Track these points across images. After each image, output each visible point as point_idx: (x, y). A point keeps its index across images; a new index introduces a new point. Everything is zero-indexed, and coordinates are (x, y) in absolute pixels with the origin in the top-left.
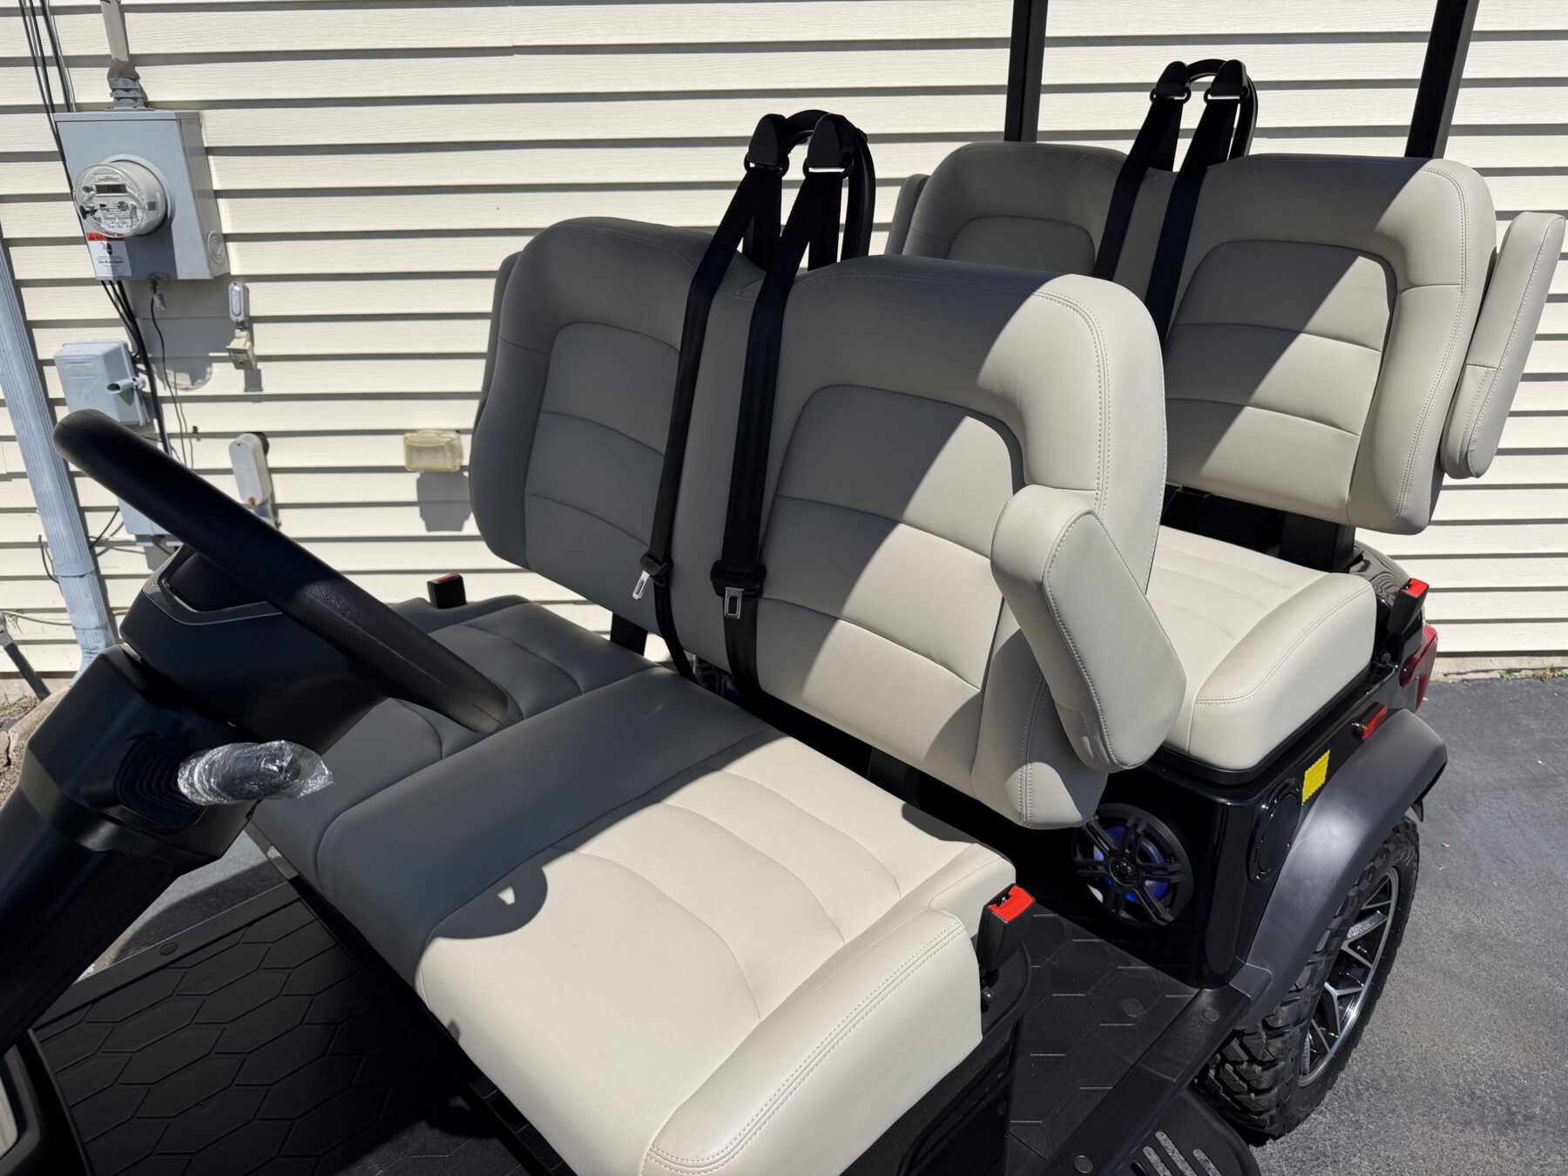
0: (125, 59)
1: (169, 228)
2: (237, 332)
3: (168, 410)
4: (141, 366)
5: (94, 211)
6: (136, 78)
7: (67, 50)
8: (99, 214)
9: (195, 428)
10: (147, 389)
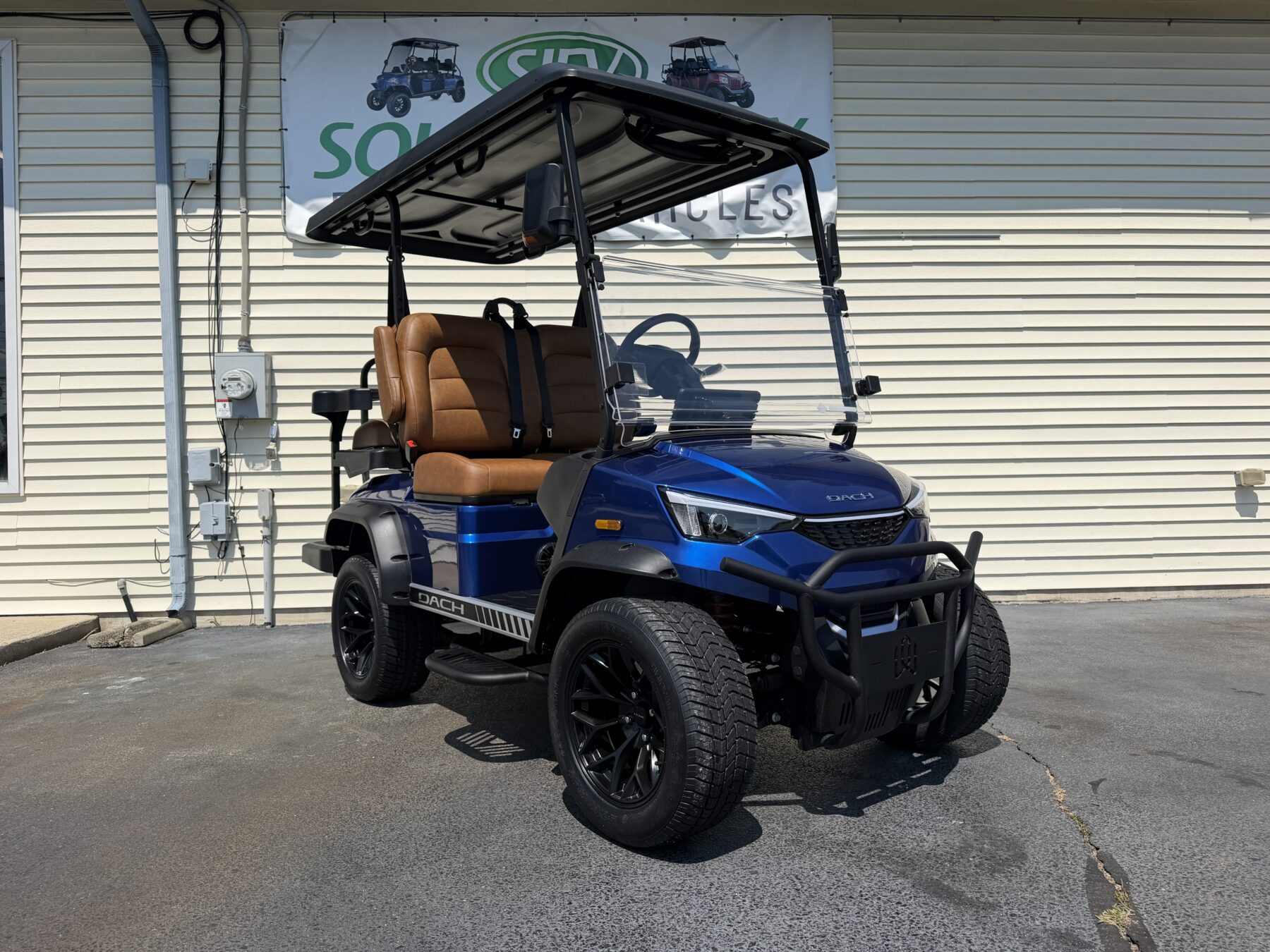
0: (246, 335)
1: (255, 396)
2: (271, 443)
3: (232, 480)
4: (225, 460)
5: (225, 387)
6: (249, 342)
7: (223, 333)
8: (227, 389)
9: (242, 488)
10: (225, 469)
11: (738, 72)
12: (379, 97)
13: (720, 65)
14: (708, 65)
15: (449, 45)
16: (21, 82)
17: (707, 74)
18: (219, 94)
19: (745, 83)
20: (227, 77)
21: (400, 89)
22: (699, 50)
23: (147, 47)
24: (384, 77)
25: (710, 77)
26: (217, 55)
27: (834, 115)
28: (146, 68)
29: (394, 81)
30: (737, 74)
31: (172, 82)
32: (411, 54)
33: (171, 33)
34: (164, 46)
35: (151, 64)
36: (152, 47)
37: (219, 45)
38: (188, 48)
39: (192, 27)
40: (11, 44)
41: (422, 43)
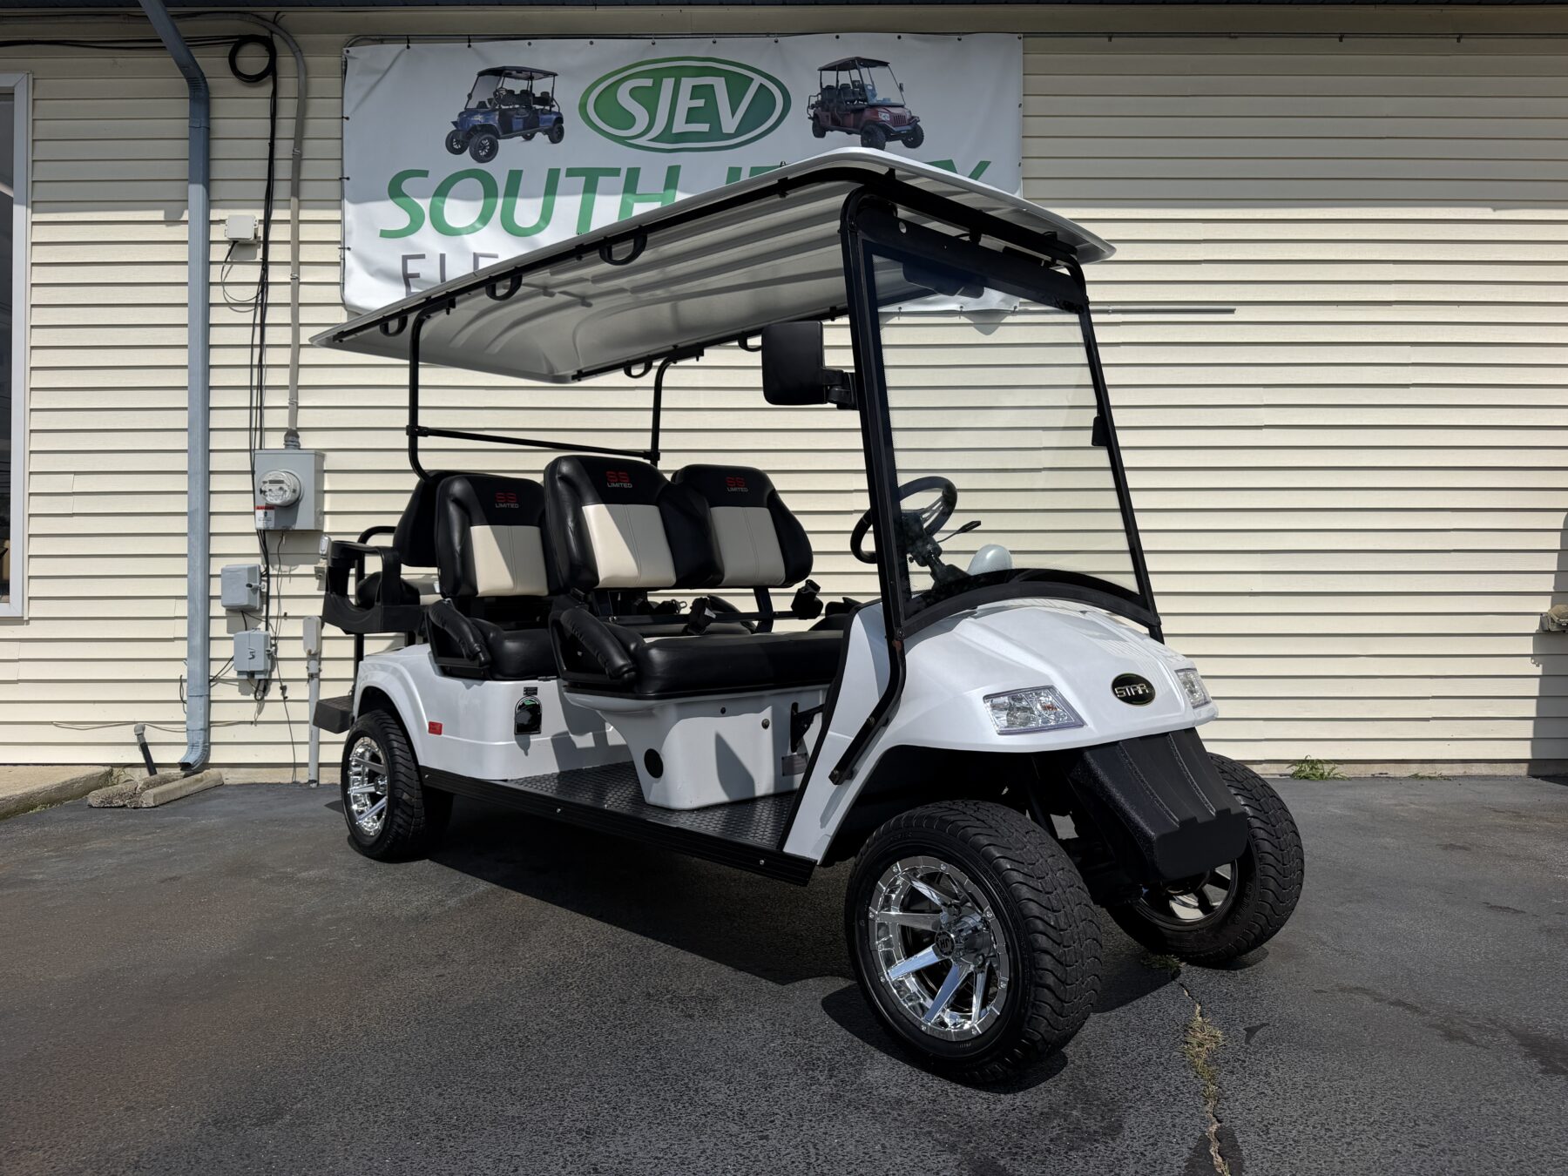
0: (294, 429)
1: (298, 505)
2: (321, 560)
3: (273, 603)
4: (265, 579)
6: (298, 437)
7: (266, 425)
8: (269, 494)
9: (286, 614)
10: (265, 590)
11: (902, 106)
12: (460, 137)
15: (547, 74)
16: (38, 123)
17: (863, 109)
18: (269, 136)
19: (913, 117)
20: (278, 116)
21: (486, 128)
22: (855, 74)
23: (185, 80)
24: (468, 113)
25: (867, 113)
26: (267, 90)
27: (1023, 158)
28: (183, 107)
29: (479, 119)
30: (900, 109)
31: (213, 121)
32: (500, 86)
33: (212, 63)
34: (205, 78)
35: (188, 100)
36: (189, 80)
37: (270, 77)
38: (232, 81)
39: (239, 55)
40: (26, 80)
41: (514, 73)
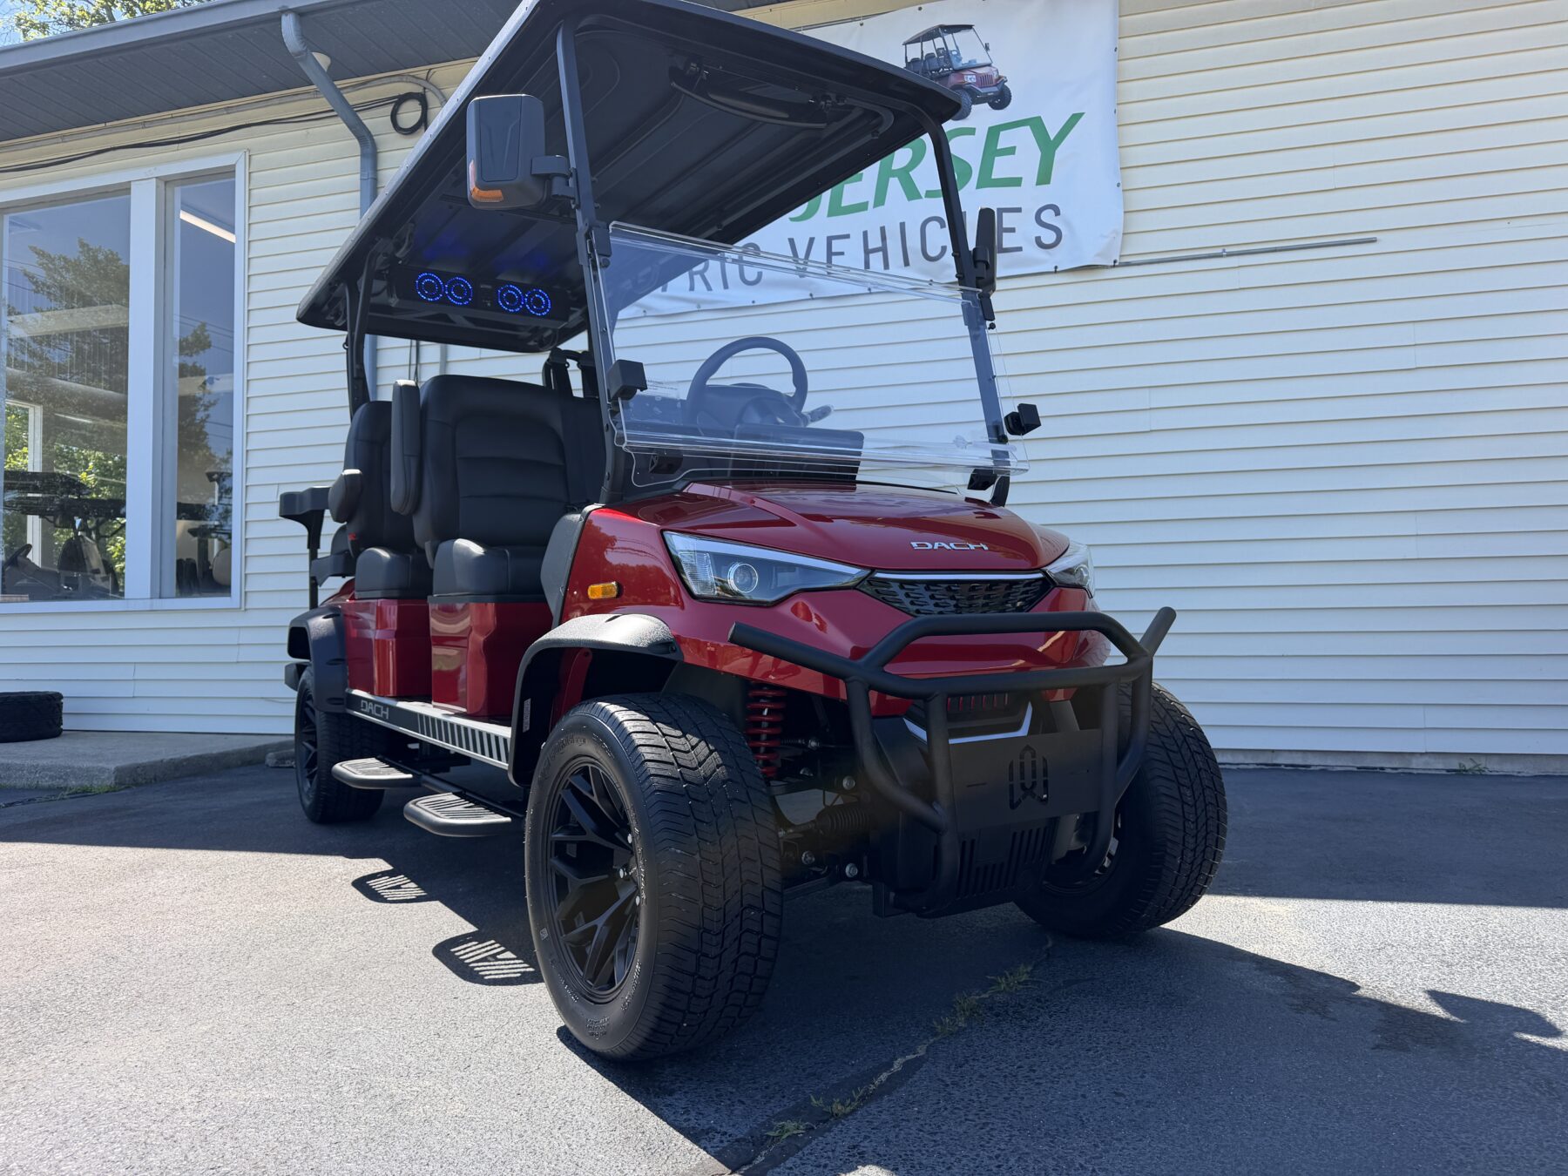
11: (989, 65)
13: (965, 61)
14: (951, 62)
16: (253, 192)
17: (948, 75)
19: (1000, 77)
22: (939, 42)
23: (356, 141)
25: (953, 80)
27: (1118, 104)
28: (356, 161)
30: (988, 68)
31: (379, 172)
33: (377, 121)
34: (371, 136)
35: (359, 158)
36: (358, 138)
37: (423, 127)
38: (395, 135)
39: (399, 112)
40: (243, 156)
